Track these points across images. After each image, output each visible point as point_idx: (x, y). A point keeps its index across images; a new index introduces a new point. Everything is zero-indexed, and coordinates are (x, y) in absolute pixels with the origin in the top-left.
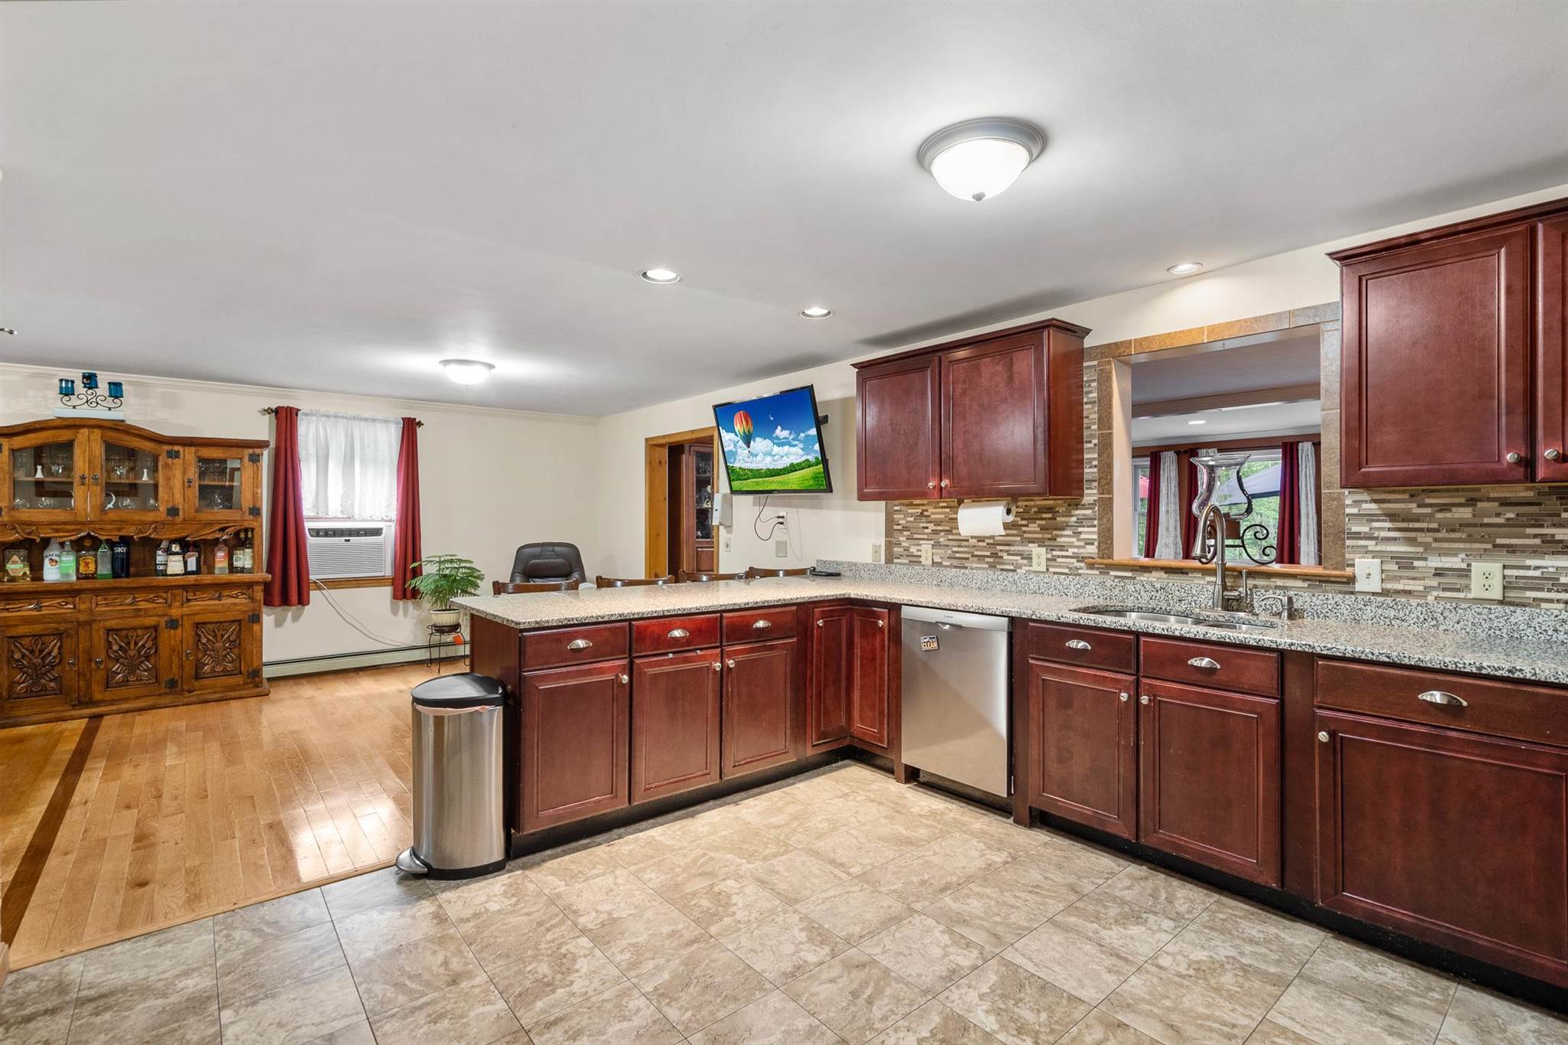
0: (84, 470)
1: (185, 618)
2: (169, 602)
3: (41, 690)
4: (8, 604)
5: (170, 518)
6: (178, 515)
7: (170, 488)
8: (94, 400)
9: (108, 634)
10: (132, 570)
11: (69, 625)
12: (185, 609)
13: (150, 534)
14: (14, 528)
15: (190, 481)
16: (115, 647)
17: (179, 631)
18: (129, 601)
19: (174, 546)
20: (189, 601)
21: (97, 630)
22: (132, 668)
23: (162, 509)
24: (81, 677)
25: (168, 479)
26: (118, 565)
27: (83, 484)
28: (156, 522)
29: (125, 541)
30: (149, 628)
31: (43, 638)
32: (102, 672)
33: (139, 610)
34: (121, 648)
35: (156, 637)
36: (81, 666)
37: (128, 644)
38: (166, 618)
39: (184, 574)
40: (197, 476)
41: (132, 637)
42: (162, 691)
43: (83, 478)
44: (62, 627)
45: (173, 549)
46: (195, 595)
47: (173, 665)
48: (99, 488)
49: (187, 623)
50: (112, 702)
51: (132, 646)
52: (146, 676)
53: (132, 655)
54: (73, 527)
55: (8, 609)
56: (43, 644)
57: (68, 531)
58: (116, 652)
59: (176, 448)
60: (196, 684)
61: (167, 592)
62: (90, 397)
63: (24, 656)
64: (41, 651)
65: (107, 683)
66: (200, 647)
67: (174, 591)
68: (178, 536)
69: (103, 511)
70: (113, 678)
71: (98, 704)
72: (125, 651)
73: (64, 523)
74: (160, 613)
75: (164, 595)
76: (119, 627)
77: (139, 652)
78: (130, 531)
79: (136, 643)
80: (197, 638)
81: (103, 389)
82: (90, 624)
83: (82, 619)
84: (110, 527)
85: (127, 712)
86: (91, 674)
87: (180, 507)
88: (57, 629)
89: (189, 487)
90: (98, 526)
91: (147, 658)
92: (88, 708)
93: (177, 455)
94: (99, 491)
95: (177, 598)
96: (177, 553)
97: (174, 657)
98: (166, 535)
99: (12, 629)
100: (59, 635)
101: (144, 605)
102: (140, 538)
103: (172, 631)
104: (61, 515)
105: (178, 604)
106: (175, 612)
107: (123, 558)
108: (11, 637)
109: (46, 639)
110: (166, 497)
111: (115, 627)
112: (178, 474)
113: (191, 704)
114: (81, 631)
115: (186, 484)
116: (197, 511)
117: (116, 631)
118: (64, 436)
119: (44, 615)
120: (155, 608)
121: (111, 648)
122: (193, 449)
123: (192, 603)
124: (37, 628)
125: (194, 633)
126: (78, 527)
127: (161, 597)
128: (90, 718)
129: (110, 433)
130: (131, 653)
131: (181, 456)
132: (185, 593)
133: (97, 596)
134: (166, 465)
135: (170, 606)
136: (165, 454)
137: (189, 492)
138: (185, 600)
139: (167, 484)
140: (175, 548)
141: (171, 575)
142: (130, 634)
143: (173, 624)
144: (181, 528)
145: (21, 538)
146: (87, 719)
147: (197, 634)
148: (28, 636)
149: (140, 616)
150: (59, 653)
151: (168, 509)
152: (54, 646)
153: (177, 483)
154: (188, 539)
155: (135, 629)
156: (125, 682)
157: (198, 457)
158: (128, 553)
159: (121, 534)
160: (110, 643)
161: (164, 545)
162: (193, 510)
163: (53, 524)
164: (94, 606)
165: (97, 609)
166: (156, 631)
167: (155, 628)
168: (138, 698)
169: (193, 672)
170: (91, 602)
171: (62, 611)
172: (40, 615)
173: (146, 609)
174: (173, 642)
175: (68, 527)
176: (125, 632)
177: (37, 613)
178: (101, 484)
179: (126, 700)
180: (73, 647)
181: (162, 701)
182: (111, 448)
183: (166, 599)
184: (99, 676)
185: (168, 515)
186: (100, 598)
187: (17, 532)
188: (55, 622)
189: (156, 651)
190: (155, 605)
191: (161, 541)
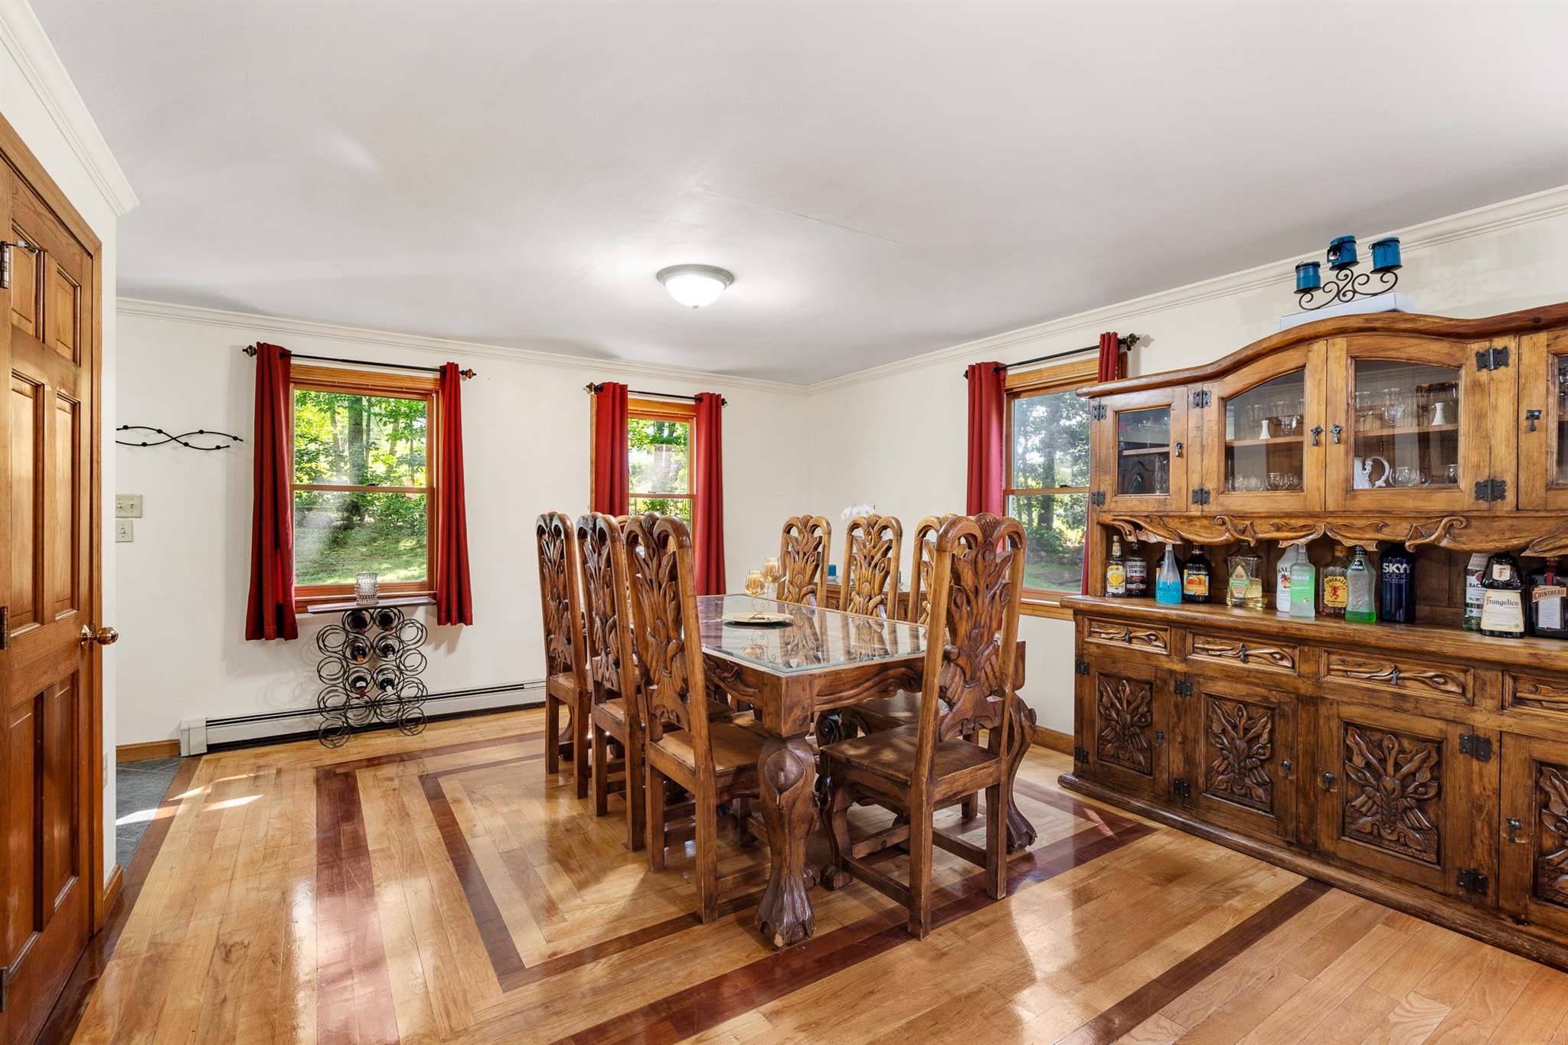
0: (1319, 419)
1: (1507, 740)
2: (1470, 695)
3: (1245, 795)
4: (1209, 643)
5: (1483, 505)
6: (1503, 497)
7: (1483, 436)
8: (1349, 287)
9: (1346, 731)
10: (1423, 610)
11: (1285, 698)
12: (1509, 721)
13: (1439, 539)
14: (1224, 523)
15: (1532, 416)
16: (1358, 761)
17: (1492, 767)
18: (1385, 674)
19: (1496, 568)
20: (1519, 701)
21: (1328, 718)
22: (1392, 815)
23: (1466, 483)
24: (1300, 794)
25: (1480, 417)
26: (1390, 597)
27: (1317, 443)
28: (1452, 513)
29: (1391, 550)
30: (1425, 741)
31: (1250, 709)
32: (1335, 801)
33: (1404, 697)
34: (1368, 765)
35: (1439, 764)
36: (1300, 775)
37: (1383, 761)
38: (1460, 730)
39: (1521, 636)
40: (1553, 401)
41: (1390, 750)
42: (1452, 890)
43: (1317, 432)
44: (1274, 697)
45: (1496, 576)
46: (1537, 691)
47: (1477, 842)
48: (1342, 447)
49: (1514, 755)
50: (1351, 866)
51: (1390, 769)
52: (1418, 842)
53: (1390, 786)
54: (1301, 522)
55: (1207, 650)
56: (1250, 718)
57: (1293, 529)
58: (1357, 770)
59: (1499, 343)
60: (1533, 907)
61: (1465, 672)
62: (1341, 284)
63: (1224, 731)
64: (1246, 730)
65: (1343, 830)
66: (1549, 823)
67: (1481, 673)
68: (1502, 545)
69: (1349, 491)
70: (1355, 820)
71: (1326, 858)
72: (1378, 777)
73: (1288, 515)
74: (1450, 715)
75: (1461, 677)
76: (1366, 723)
77: (1404, 787)
78: (1398, 532)
79: (1398, 766)
80: (1540, 797)
81: (1365, 262)
82: (1316, 705)
83: (1302, 691)
84: (1360, 523)
85: (1373, 898)
86: (1316, 797)
87: (1509, 479)
88: (1266, 699)
89: (1533, 429)
90: (1341, 522)
91: (1421, 805)
92: (1309, 857)
93: (1501, 358)
94: (1342, 455)
95: (1489, 689)
96: (1506, 586)
97: (1479, 825)
98: (1478, 542)
99: (1210, 684)
100: (1273, 711)
101: (1414, 689)
102: (1417, 547)
103: (1475, 763)
104: (1285, 501)
105: (1489, 703)
106: (1485, 719)
107: (1399, 587)
108: (1211, 696)
109: (1254, 712)
110: (1474, 458)
111: (1358, 721)
112: (1504, 403)
113: (1515, 951)
114: (1303, 714)
115: (1524, 423)
116: (1551, 487)
117: (1362, 729)
118: (1289, 360)
119: (1249, 671)
120: (1436, 701)
121: (1350, 760)
122: (1542, 337)
123: (1526, 709)
124: (1240, 690)
125: (1530, 783)
126: (1310, 522)
127: (1454, 680)
128: (1310, 878)
129: (1363, 341)
130: (1390, 782)
131: (1513, 359)
132: (1509, 681)
133: (1329, 653)
134: (1476, 386)
135: (1471, 704)
136: (1474, 361)
137: (1529, 442)
138: (1509, 698)
139: (1478, 428)
140: (1502, 572)
141: (1492, 634)
142: (1386, 743)
143: (1479, 747)
144: (1511, 528)
145: (1232, 539)
146: (1303, 879)
147: (1538, 787)
148: (1230, 700)
149: (1405, 711)
150: (1271, 741)
151: (1477, 484)
152: (1264, 727)
153: (1501, 423)
154: (1527, 553)
155: (1396, 734)
156: (1374, 837)
157: (1556, 355)
158: (1411, 576)
159: (1381, 536)
160: (1348, 748)
161: (1476, 563)
162: (1540, 484)
163: (1273, 517)
164: (1323, 670)
165: (1329, 678)
166: (1439, 751)
167: (1439, 744)
168: (1398, 880)
169: (1527, 876)
170: (1318, 662)
171: (1275, 669)
172: (1244, 669)
173: (1417, 700)
174: (1477, 789)
175: (1293, 522)
176: (1377, 736)
177: (1241, 665)
178: (1346, 442)
179: (1376, 874)
180: (1290, 739)
181: (1445, 911)
182: (1364, 366)
183: (1464, 687)
184: (1330, 805)
185: (1478, 498)
186: (1334, 658)
187: (1228, 530)
188: (1264, 686)
189: (1439, 794)
190: (1437, 695)
191: (1469, 554)
